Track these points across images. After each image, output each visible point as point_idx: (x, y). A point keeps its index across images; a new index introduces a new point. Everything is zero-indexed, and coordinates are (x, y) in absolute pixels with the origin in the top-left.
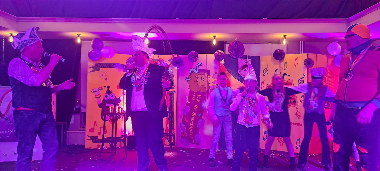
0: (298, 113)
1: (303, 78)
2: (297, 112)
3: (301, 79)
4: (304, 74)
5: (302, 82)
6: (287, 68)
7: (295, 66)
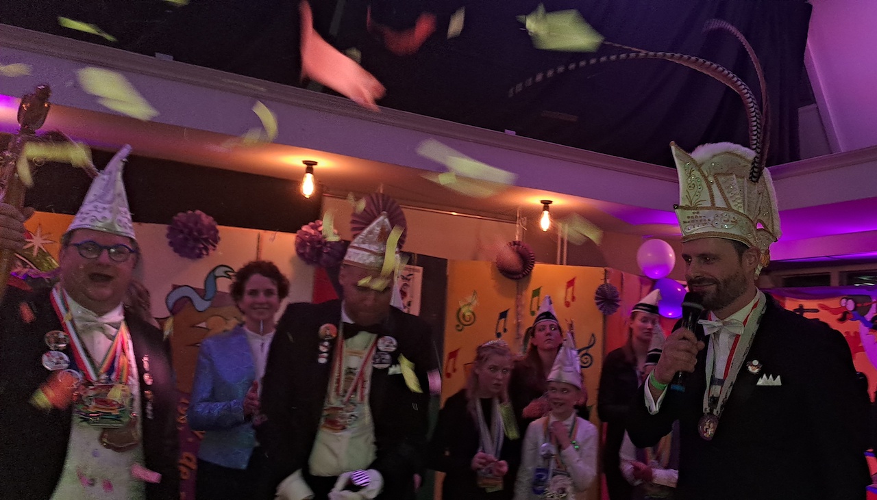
1: (590, 347)
3: (586, 351)
4: (593, 335)
5: (585, 361)
7: (568, 304)
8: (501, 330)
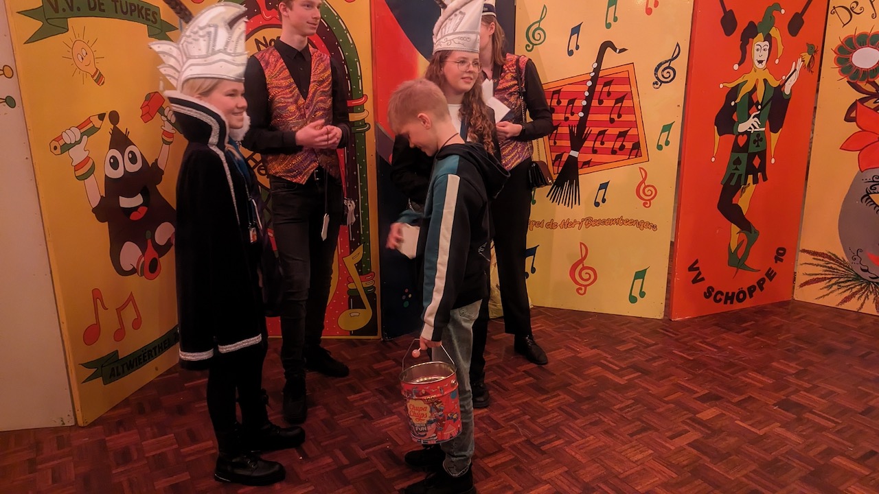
0: (643, 186)
1: (673, 59)
2: (643, 181)
3: (667, 65)
4: (678, 45)
5: (668, 75)
6: (615, 19)
7: (649, 11)
8: (573, 47)
